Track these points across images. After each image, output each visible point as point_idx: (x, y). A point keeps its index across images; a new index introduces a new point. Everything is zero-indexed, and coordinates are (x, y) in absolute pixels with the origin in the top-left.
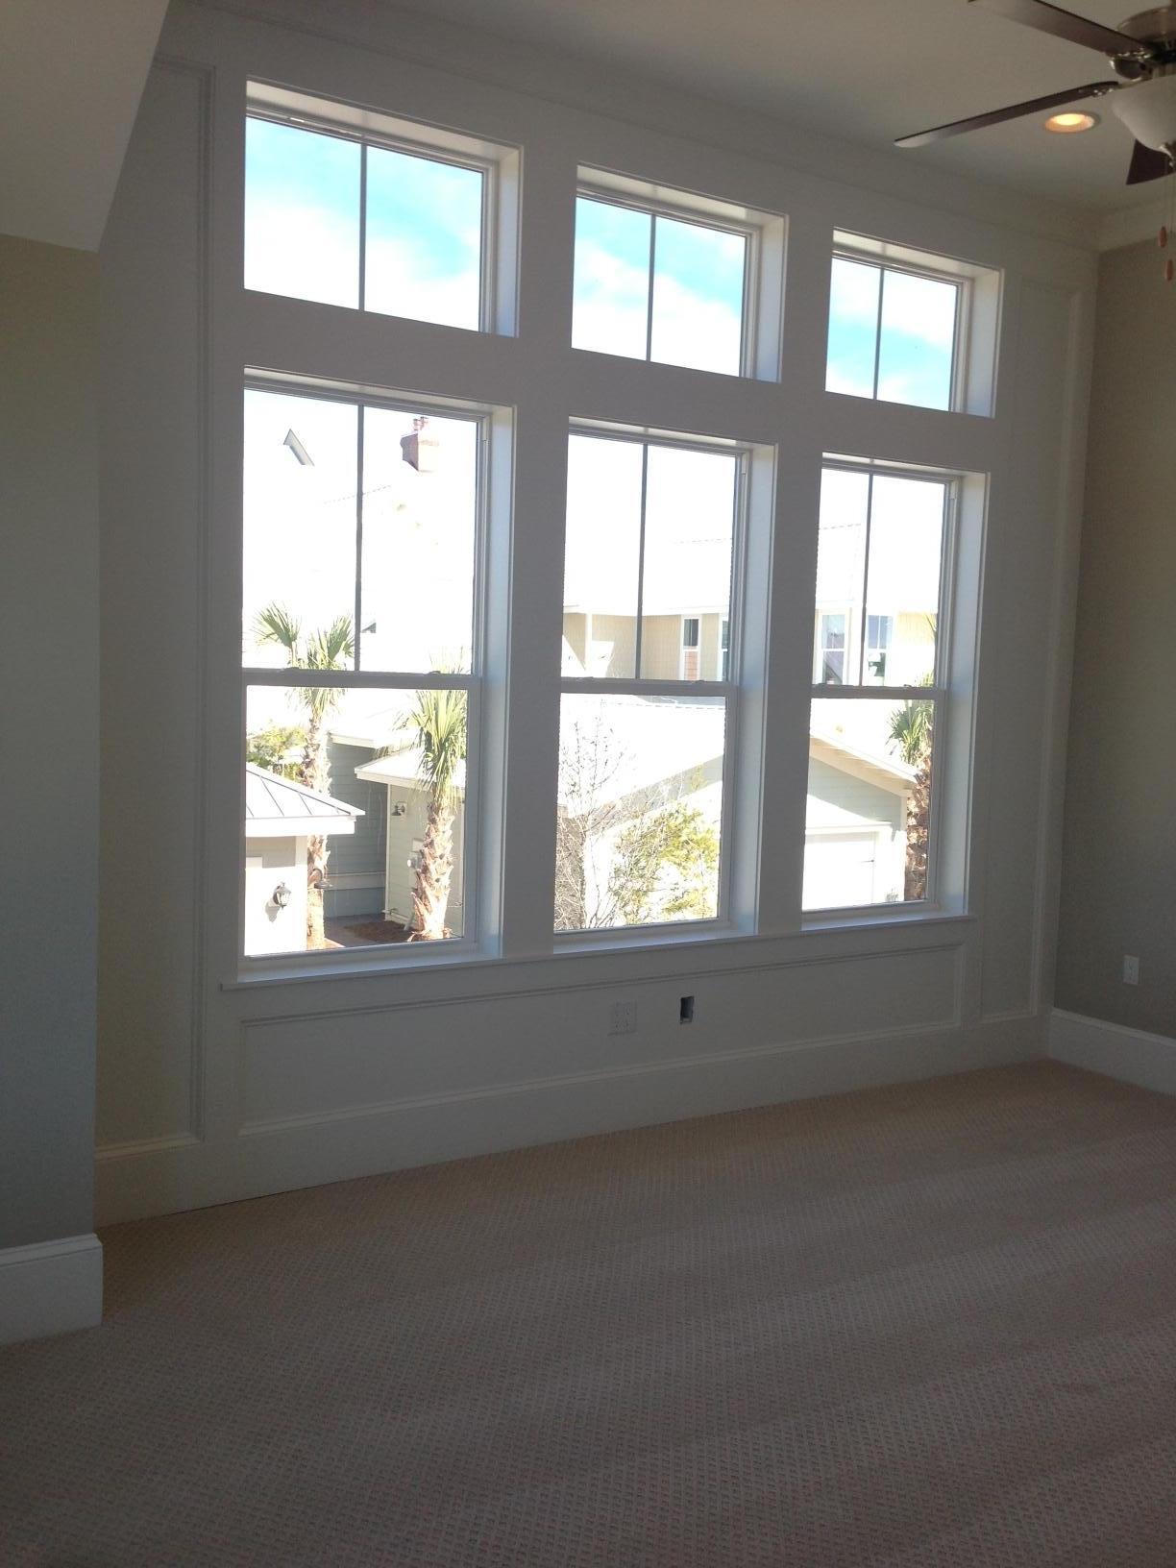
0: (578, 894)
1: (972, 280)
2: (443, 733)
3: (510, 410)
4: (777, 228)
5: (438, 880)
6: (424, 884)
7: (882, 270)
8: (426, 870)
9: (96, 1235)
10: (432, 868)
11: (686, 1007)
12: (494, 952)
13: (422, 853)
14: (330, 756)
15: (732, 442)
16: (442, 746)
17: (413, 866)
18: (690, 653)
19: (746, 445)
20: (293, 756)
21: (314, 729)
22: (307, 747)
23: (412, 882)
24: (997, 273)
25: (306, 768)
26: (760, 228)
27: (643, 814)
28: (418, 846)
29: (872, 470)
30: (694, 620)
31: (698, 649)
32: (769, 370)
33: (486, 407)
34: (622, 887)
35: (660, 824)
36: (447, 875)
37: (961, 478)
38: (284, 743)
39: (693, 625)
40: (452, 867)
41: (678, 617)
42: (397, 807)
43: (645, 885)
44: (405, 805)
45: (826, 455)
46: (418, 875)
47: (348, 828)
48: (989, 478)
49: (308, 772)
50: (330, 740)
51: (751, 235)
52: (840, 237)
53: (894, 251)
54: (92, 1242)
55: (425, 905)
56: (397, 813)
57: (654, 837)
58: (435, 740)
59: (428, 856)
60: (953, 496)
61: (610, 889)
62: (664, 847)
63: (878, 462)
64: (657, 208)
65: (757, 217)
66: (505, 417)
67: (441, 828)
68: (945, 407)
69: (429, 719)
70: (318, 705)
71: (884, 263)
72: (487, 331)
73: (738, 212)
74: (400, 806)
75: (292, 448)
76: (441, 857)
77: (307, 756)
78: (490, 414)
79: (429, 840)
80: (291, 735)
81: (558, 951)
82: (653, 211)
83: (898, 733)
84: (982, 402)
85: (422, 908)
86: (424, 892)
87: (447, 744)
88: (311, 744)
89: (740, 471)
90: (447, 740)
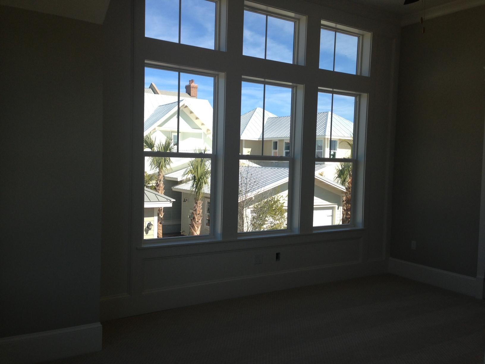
0: (242, 225)
1: (363, 35)
2: (199, 176)
3: (224, 73)
4: (304, 19)
5: (198, 221)
6: (194, 223)
7: (336, 32)
8: (194, 218)
9: (100, 323)
10: (196, 217)
11: (278, 255)
12: (219, 238)
13: (193, 213)
14: (164, 184)
15: (291, 84)
16: (199, 180)
17: (190, 217)
18: (275, 152)
19: (295, 84)
20: (153, 183)
21: (159, 175)
22: (157, 180)
23: (190, 222)
24: (370, 33)
25: (157, 187)
26: (299, 20)
27: (261, 200)
28: (191, 211)
29: (333, 93)
30: (276, 142)
31: (277, 151)
32: (302, 62)
33: (216, 73)
34: (255, 223)
35: (267, 203)
36: (201, 220)
37: (360, 95)
38: (150, 179)
39: (276, 143)
40: (202, 217)
41: (271, 141)
42: (184, 199)
43: (262, 223)
44: (187, 199)
45: (319, 88)
46: (192, 220)
47: (170, 205)
48: (369, 95)
49: (157, 188)
50: (164, 178)
51: (296, 21)
52: (323, 22)
53: (339, 26)
54: (99, 325)
55: (194, 229)
56: (185, 201)
57: (264, 208)
58: (197, 178)
59: (195, 214)
60: (357, 101)
61: (251, 224)
62: (268, 210)
63: (335, 90)
64: (268, 13)
65: (298, 16)
66: (222, 76)
67: (198, 205)
68: (355, 73)
69: (195, 172)
70: (160, 167)
71: (336, 30)
72: (217, 50)
73: (292, 14)
74: (186, 199)
75: (152, 89)
76: (199, 214)
77: (157, 183)
78: (218, 75)
79: (195, 209)
80: (152, 176)
81: (239, 238)
82: (267, 14)
83: (339, 176)
84: (366, 72)
85: (193, 230)
86: (194, 225)
87: (201, 179)
88: (158, 180)
89: (293, 92)
90: (201, 178)
